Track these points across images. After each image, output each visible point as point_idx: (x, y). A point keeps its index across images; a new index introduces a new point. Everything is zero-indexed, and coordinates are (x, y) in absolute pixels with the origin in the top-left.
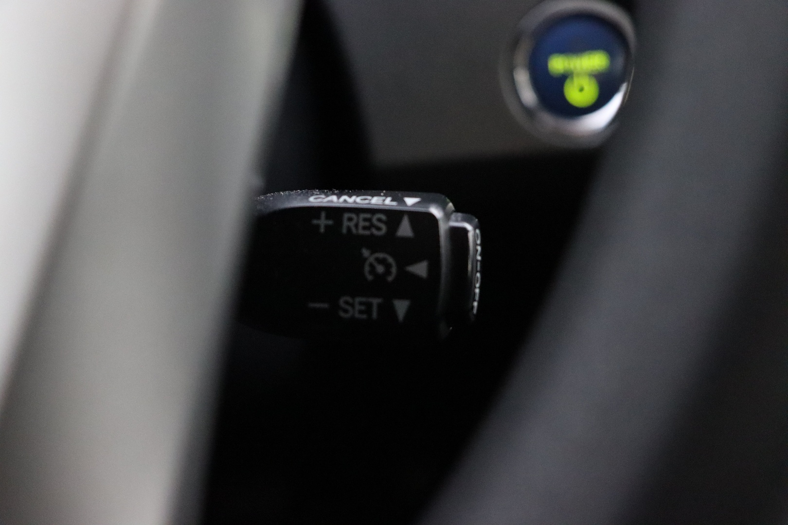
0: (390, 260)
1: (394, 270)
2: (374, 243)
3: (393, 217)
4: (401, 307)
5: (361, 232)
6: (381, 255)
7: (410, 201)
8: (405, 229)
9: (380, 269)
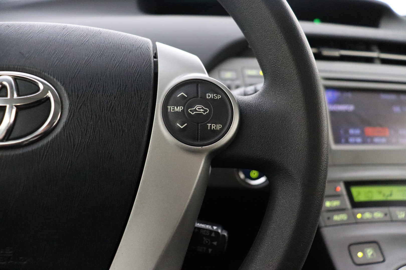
0: (209, 240)
1: (210, 243)
2: (207, 237)
3: (211, 231)
4: (210, 250)
5: (204, 234)
6: (207, 239)
7: (215, 228)
8: (213, 235)
9: (207, 242)
